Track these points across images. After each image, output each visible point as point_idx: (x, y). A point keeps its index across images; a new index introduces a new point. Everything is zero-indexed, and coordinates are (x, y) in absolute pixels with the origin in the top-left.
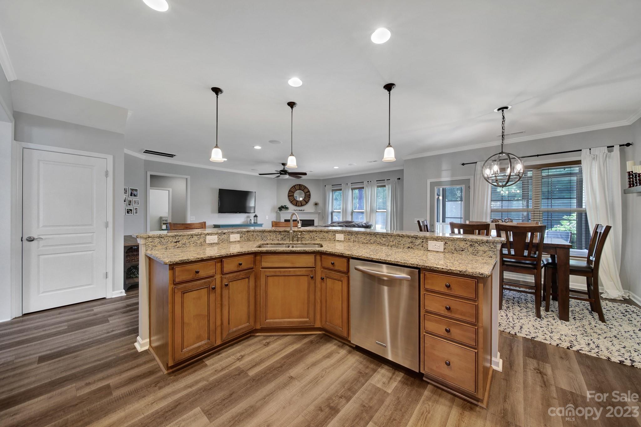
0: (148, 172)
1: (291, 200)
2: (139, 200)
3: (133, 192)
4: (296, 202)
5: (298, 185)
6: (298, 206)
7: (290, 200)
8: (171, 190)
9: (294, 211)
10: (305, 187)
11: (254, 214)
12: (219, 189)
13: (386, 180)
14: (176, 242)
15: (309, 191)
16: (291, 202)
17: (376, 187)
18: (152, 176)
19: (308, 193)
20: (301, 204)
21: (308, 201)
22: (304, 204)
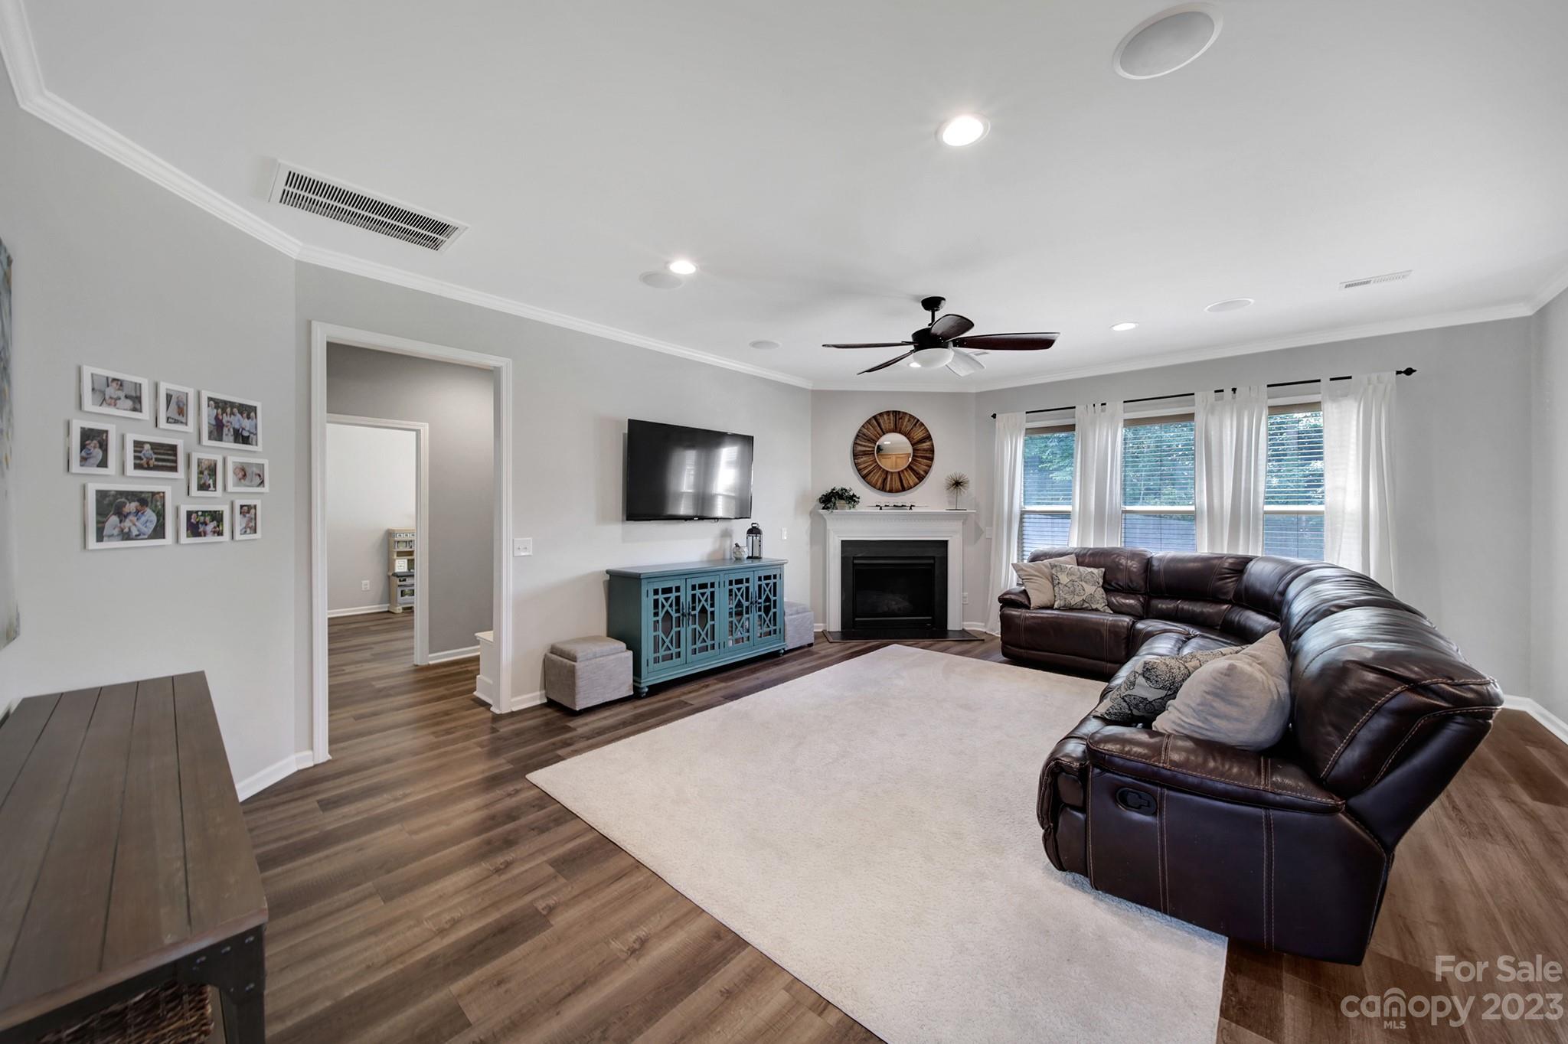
0: (314, 324)
1: (865, 468)
2: (266, 462)
3: (225, 419)
4: (884, 476)
5: (888, 413)
6: (891, 491)
7: (859, 470)
8: (425, 428)
9: (877, 510)
10: (917, 423)
11: (747, 524)
12: (629, 420)
13: (1325, 381)
15: (928, 437)
16: (864, 477)
17: (1265, 412)
18: (335, 350)
19: (925, 442)
20: (899, 484)
21: (927, 472)
22: (912, 484)
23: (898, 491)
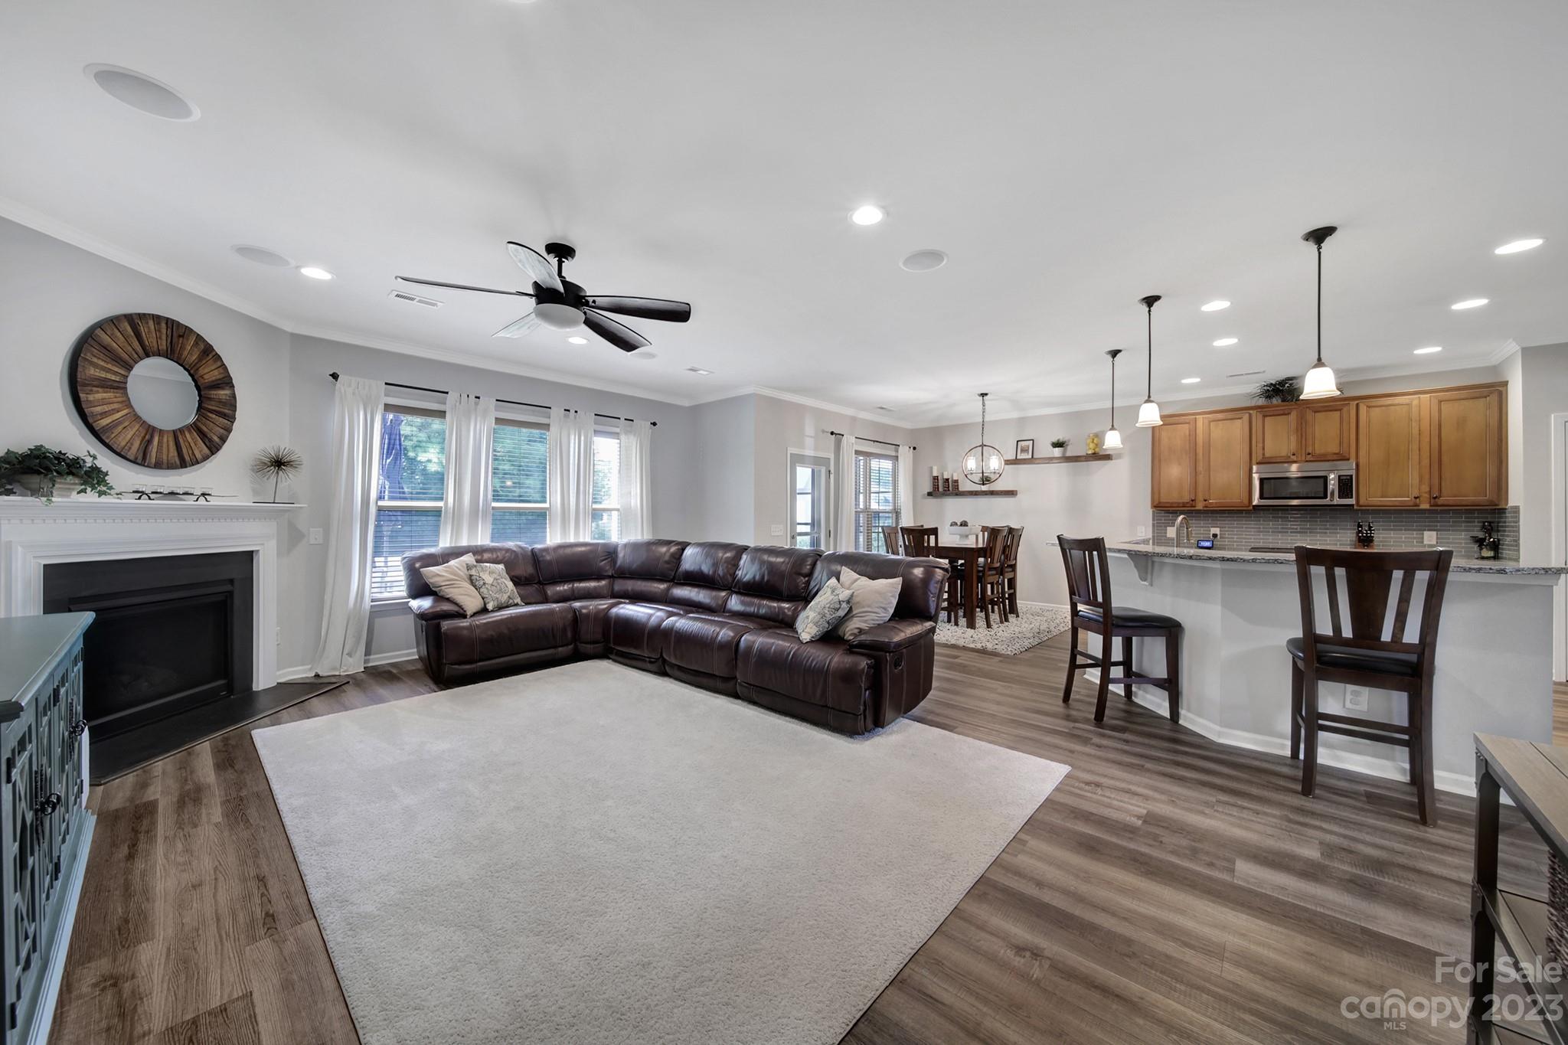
1: (105, 413)
4: (143, 437)
6: (158, 465)
7: (85, 417)
13: (622, 419)
15: (229, 380)
16: (99, 432)
19: (223, 389)
20: (176, 454)
21: (224, 440)
22: (199, 456)
23: (171, 466)
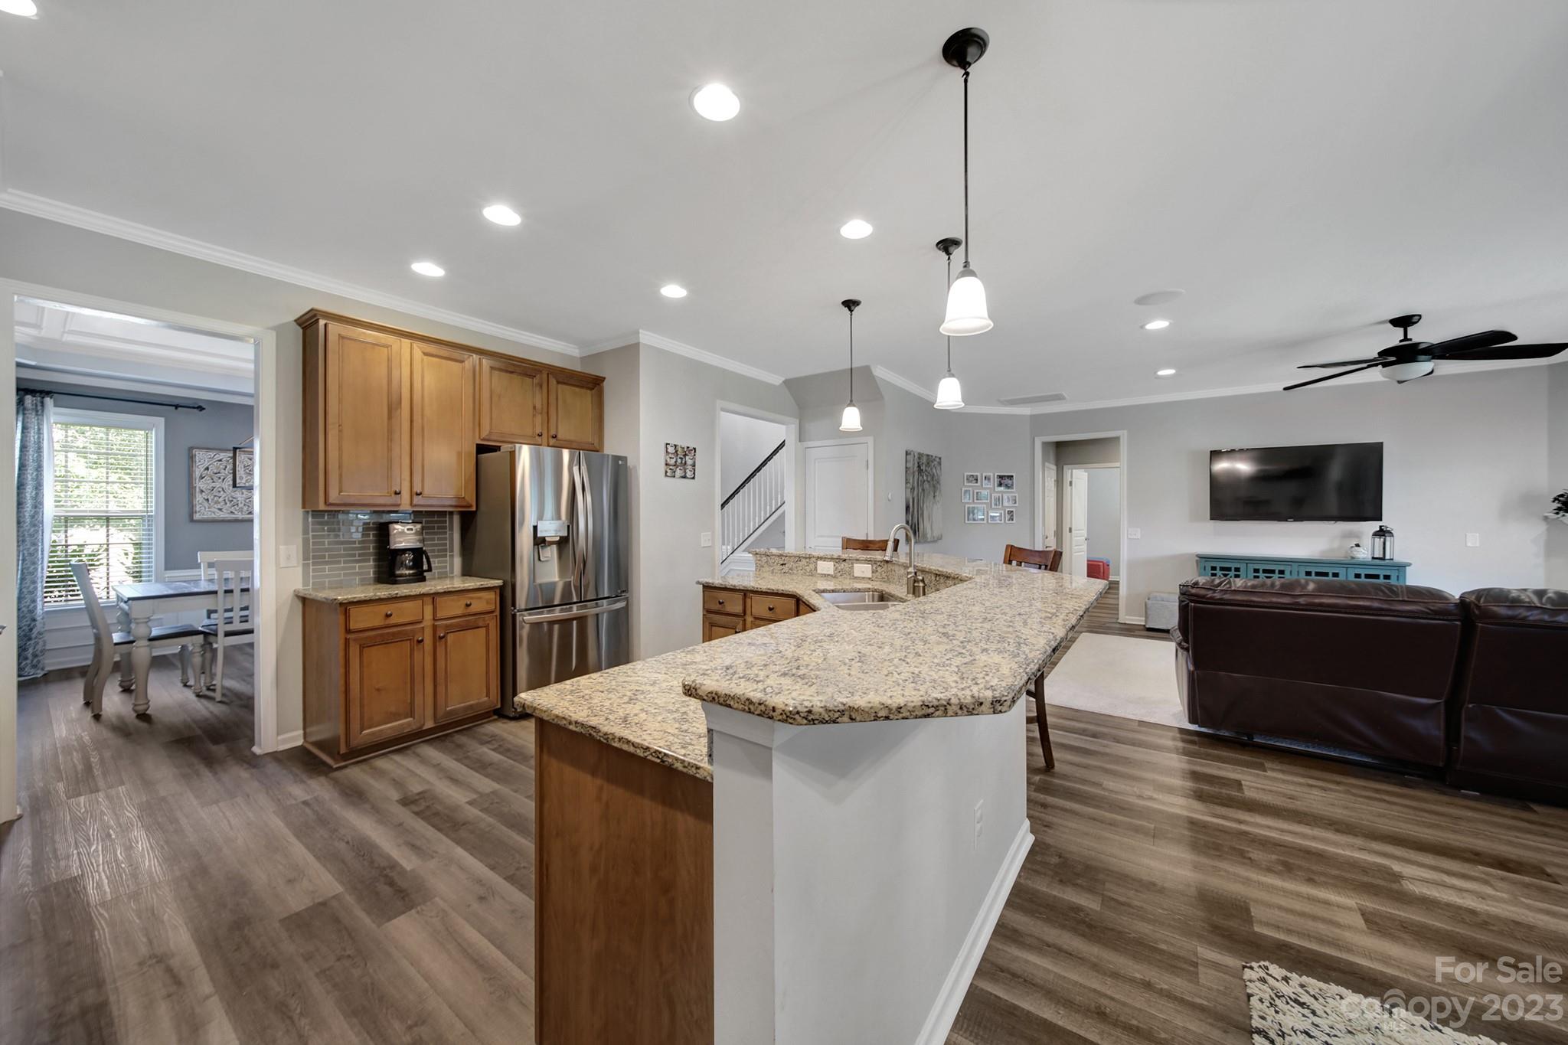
0: (1036, 437)
2: (1018, 493)
3: (1002, 482)
12: (1212, 451)
14: (782, 565)
